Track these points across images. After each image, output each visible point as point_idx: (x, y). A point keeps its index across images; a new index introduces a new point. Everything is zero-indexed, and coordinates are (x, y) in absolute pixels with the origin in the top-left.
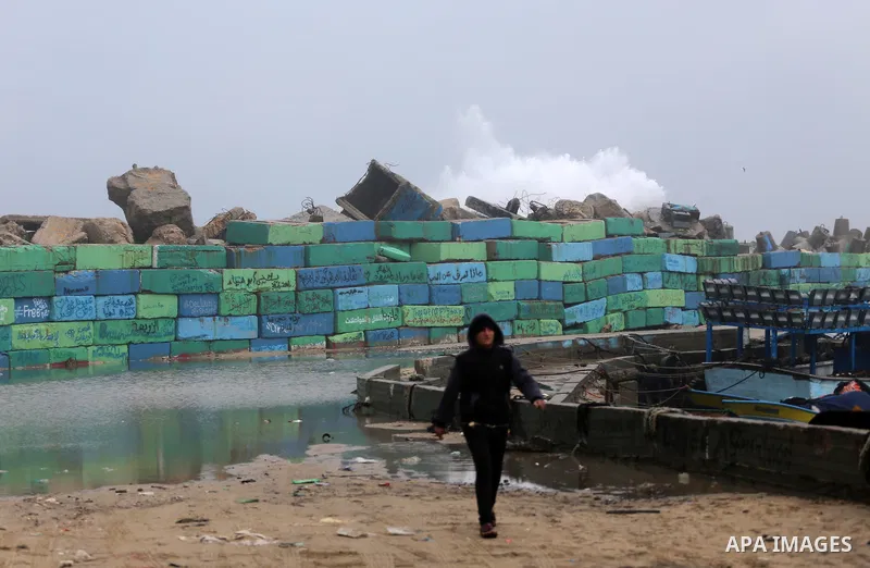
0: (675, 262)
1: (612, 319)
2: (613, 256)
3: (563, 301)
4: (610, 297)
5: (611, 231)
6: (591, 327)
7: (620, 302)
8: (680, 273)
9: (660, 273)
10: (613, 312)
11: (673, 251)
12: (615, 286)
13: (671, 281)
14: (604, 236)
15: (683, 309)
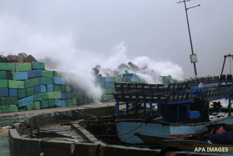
0: (58, 80)
1: (36, 104)
2: (35, 78)
3: (17, 97)
4: (35, 95)
5: (33, 68)
6: (29, 107)
7: (39, 97)
8: (59, 85)
9: (52, 85)
10: (36, 101)
11: (56, 76)
12: (37, 91)
13: (56, 88)
14: (31, 69)
15: (61, 99)
